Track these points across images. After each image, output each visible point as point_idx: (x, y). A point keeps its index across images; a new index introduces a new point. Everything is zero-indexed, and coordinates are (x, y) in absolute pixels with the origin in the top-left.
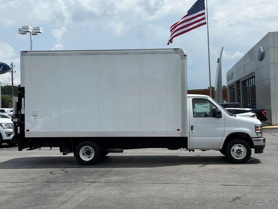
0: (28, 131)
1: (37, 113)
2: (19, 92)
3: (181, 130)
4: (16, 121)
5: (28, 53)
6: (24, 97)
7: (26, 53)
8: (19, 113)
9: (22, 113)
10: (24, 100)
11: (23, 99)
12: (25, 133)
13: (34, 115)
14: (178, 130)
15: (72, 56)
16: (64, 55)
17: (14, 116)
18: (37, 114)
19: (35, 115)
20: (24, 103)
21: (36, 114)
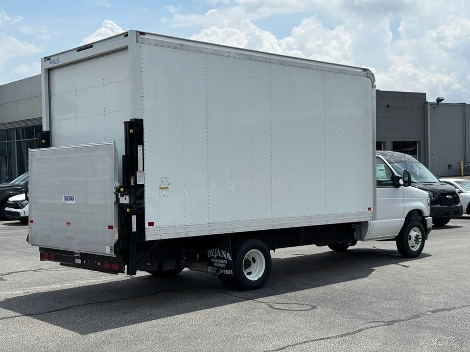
0: (151, 224)
1: (169, 181)
2: (131, 131)
3: (372, 209)
4: (127, 202)
5: (147, 36)
6: (142, 143)
7: (143, 36)
8: (132, 183)
9: (138, 183)
10: (142, 151)
11: (140, 148)
12: (146, 230)
13: (162, 187)
14: (370, 209)
15: (229, 58)
16: (217, 54)
17: (122, 190)
18: (169, 184)
19: (164, 186)
20: (142, 157)
21: (167, 184)
